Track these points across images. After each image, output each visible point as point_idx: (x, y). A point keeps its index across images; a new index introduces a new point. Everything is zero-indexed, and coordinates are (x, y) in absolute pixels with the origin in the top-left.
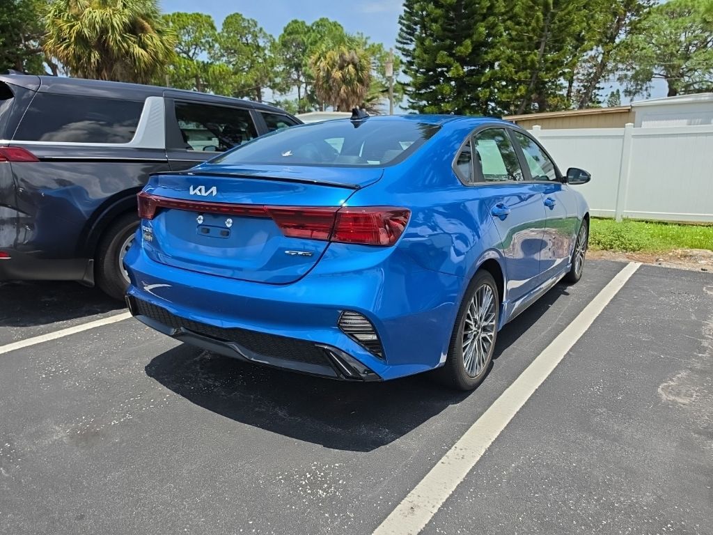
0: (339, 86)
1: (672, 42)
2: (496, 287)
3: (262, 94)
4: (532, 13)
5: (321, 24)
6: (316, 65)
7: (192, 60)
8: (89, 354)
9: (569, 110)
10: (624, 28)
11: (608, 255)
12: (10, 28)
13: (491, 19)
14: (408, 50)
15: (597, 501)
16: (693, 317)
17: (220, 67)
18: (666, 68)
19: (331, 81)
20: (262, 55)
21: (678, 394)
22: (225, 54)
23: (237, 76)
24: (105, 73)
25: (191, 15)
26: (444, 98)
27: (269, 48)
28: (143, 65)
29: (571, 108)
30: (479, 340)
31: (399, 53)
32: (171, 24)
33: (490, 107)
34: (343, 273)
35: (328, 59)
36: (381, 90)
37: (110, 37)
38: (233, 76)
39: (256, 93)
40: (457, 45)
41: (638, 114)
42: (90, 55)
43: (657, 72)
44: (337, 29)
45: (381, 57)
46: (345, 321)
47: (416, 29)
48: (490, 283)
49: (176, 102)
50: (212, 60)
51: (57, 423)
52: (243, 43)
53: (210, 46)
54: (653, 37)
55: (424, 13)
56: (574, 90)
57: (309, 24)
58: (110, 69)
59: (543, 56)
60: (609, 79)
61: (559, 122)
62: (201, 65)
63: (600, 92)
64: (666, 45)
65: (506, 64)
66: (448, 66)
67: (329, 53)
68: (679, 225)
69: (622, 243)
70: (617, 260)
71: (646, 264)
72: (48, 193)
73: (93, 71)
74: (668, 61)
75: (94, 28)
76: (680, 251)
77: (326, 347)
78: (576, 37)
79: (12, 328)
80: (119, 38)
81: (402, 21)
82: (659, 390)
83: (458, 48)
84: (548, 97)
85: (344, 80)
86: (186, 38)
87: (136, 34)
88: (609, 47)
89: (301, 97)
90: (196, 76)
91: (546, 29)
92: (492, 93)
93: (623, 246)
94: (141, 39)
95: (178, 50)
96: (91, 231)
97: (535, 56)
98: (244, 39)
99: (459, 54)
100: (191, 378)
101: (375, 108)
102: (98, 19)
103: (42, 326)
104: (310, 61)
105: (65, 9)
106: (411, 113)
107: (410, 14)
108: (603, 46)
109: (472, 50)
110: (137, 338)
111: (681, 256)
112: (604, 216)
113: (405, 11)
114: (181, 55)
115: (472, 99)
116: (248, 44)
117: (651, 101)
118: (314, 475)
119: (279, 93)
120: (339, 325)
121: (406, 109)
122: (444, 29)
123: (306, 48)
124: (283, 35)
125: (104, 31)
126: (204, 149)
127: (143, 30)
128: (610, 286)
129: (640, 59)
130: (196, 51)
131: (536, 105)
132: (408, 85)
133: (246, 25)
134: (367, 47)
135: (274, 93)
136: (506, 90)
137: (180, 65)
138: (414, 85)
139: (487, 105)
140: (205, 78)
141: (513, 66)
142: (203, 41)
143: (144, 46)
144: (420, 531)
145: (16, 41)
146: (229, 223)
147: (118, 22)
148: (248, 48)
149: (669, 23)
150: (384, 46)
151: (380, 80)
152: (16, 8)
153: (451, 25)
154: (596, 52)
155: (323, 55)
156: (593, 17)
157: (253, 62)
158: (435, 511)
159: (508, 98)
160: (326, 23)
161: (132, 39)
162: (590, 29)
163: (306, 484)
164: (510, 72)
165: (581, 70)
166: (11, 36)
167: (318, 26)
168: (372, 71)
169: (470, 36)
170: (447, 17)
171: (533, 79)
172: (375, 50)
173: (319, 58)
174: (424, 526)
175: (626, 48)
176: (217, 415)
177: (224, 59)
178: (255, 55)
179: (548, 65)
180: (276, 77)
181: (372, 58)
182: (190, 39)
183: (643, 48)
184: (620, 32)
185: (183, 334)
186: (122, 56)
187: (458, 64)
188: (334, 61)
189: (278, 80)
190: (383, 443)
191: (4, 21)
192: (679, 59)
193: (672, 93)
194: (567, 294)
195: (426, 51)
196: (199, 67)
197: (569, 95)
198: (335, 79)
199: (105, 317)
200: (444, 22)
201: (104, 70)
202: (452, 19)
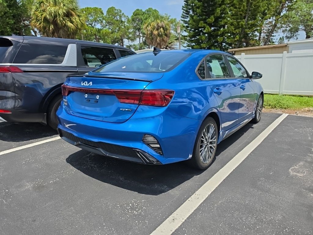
0: (156, 37)
1: (307, 14)
2: (216, 125)
3: (124, 42)
4: (242, 3)
5: (149, 10)
6: (146, 28)
7: (94, 28)
8: (43, 153)
9: (259, 46)
10: (285, 9)
11: (274, 111)
12: (17, 16)
13: (223, 6)
14: (186, 21)
15: (255, 218)
16: (310, 138)
17: (105, 30)
18: (305, 26)
19: (153, 36)
20: (123, 25)
21: (298, 172)
22: (108, 25)
23: (113, 34)
24: (56, 34)
25: (93, 8)
26: (202, 42)
27: (127, 22)
28: (72, 30)
29: (261, 45)
30: (208, 147)
31: (182, 22)
32: (84, 12)
33: (223, 45)
34: (146, 118)
35: (152, 26)
36: (175, 39)
37: (58, 19)
38: (111, 34)
39: (121, 41)
40: (208, 18)
41: (290, 47)
42: (49, 27)
43: (301, 28)
44: (156, 12)
45: (175, 24)
46: (146, 139)
47: (190, 12)
48: (213, 123)
49: (81, 46)
50: (102, 28)
51: (28, 182)
52: (115, 20)
53: (101, 22)
54: (299, 12)
55: (193, 4)
56: (262, 37)
57: (144, 11)
58: (58, 32)
59: (247, 22)
60: (278, 32)
61: (254, 51)
62: (97, 30)
63: (274, 38)
64: (305, 16)
65: (230, 26)
66: (204, 28)
67: (152, 23)
68: (309, 97)
69: (280, 105)
70: (277, 113)
71: (290, 114)
72: (28, 85)
73: (51, 33)
74: (305, 23)
75: (51, 15)
76: (307, 109)
77: (138, 150)
78: (263, 13)
79: (13, 142)
80: (61, 19)
81: (184, 8)
82: (290, 170)
83: (208, 20)
84: (250, 40)
85: (159, 35)
86: (91, 18)
87: (69, 17)
88: (278, 17)
89: (141, 43)
90: (95, 35)
91: (248, 10)
92: (224, 39)
93: (281, 106)
94: (71, 19)
95: (88, 23)
96: (45, 101)
97: (243, 22)
98: (116, 18)
99: (209, 22)
100: (85, 163)
101: (173, 47)
102: (53, 11)
103: (25, 142)
104: (144, 27)
105: (39, 7)
106: (188, 49)
107: (187, 5)
108: (275, 17)
109: (215, 20)
110: (64, 147)
111: (307, 111)
112: (273, 93)
113: (185, 4)
114: (89, 26)
115: (215, 42)
116: (117, 20)
117: (298, 41)
118: (133, 205)
119: (130, 41)
120: (143, 141)
121: (185, 47)
122: (202, 12)
123: (143, 21)
124: (133, 16)
125: (55, 16)
126: (95, 66)
127: (72, 15)
128: (273, 124)
129: (293, 22)
130: (95, 24)
131: (245, 44)
132: (186, 36)
133: (117, 12)
134: (169, 20)
135: (129, 41)
136: (230, 38)
137: (88, 30)
138: (189, 36)
139: (222, 44)
140: (99, 35)
141: (233, 27)
142: (98, 19)
143: (72, 22)
144: (176, 229)
145: (19, 22)
146: (98, 97)
147: (61, 12)
148: (117, 22)
149: (306, 6)
150: (177, 19)
151: (175, 34)
152: (19, 7)
153: (205, 9)
154: (272, 20)
155: (149, 24)
156: (270, 4)
157: (120, 28)
158: (184, 221)
159: (231, 41)
160: (151, 10)
161: (67, 19)
162: (269, 9)
163: (129, 209)
164: (232, 30)
165: (265, 28)
166: (17, 19)
167: (148, 11)
168: (172, 30)
169: (214, 14)
170: (203, 6)
171: (242, 33)
172: (172, 22)
173: (148, 26)
174: (178, 227)
175: (286, 17)
176: (94, 179)
177: (107, 27)
178: (120, 25)
179: (249, 26)
180: (130, 34)
181: (172, 25)
182: (92, 19)
183: (294, 18)
184: (283, 10)
185: (80, 145)
186: (63, 27)
187: (208, 27)
188: (154, 27)
189: (130, 36)
190: (164, 191)
191: (14, 13)
192: (311, 22)
193: (308, 37)
194: (253, 128)
195: (194, 21)
196: (96, 31)
197: (259, 39)
198: (155, 35)
199: (51, 138)
200: (202, 8)
201: (55, 33)
202: (206, 7)
